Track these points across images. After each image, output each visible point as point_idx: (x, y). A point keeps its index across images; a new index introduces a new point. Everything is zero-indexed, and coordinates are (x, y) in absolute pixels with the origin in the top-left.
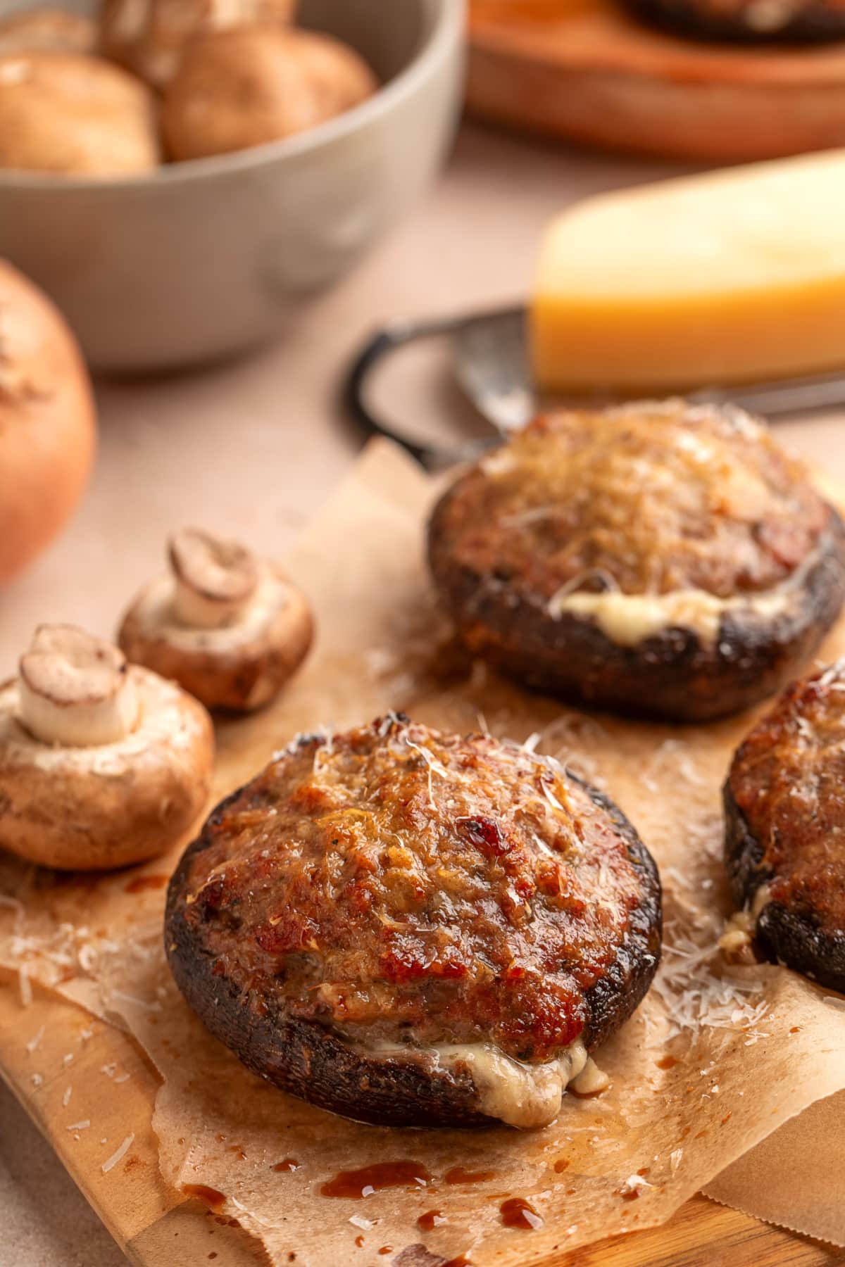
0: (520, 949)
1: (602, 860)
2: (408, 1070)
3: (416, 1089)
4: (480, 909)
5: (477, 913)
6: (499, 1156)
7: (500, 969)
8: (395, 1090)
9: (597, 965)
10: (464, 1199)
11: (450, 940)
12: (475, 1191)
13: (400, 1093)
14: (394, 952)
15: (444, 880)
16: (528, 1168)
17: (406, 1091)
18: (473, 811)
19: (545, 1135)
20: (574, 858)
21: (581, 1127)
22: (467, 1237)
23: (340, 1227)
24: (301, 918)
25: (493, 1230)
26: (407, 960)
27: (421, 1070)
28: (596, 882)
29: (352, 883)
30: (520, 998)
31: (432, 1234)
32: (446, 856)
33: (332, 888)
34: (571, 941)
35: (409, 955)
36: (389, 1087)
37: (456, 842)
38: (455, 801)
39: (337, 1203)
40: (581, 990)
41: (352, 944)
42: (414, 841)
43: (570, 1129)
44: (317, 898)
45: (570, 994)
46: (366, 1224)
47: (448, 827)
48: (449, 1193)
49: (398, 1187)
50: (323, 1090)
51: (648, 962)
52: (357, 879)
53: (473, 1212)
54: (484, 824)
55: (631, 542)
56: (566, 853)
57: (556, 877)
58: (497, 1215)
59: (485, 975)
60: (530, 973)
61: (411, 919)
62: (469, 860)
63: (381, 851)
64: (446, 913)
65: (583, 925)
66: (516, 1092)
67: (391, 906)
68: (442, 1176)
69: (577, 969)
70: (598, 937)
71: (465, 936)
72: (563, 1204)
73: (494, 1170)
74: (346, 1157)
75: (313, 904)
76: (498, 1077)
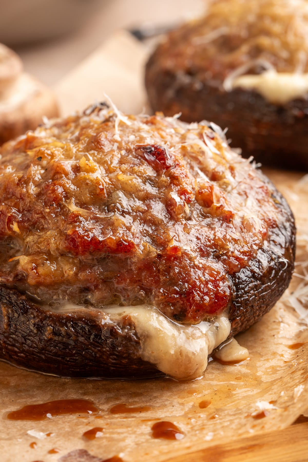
0: (178, 236)
1: (250, 193)
2: (84, 321)
3: (89, 338)
4: (149, 207)
5: (146, 209)
6: (155, 397)
7: (161, 249)
8: (73, 337)
9: (241, 256)
10: (123, 421)
11: (124, 225)
12: (133, 417)
13: (76, 341)
14: (77, 229)
15: (122, 183)
16: (178, 405)
17: (81, 339)
18: (149, 142)
19: (194, 386)
20: (227, 187)
21: (224, 381)
22: (122, 444)
23: (19, 437)
24: (7, 209)
25: (144, 440)
26: (88, 236)
27: (95, 321)
28: (244, 204)
29: (49, 182)
30: (177, 271)
31: (94, 442)
32: (124, 167)
33: (33, 187)
34: (221, 237)
35: (90, 233)
36: (68, 335)
37: (133, 159)
38: (136, 137)
39: (20, 423)
40: (228, 272)
41: (46, 226)
42: (101, 158)
43: (215, 383)
44: (21, 194)
45: (218, 273)
46: (41, 435)
47: (129, 151)
48: (113, 418)
49: (71, 414)
50: (18, 341)
51: (283, 264)
52: (53, 180)
53: (129, 429)
54: (156, 148)
55: (285, 45)
56: (221, 182)
57: (211, 193)
58: (149, 432)
59: (149, 252)
60: (185, 254)
61: (93, 209)
62: (143, 171)
63: (74, 164)
64: (122, 207)
65: (231, 228)
66: (170, 342)
67: (78, 200)
68: (108, 409)
69: (225, 257)
70: (243, 237)
71: (136, 223)
72: (204, 425)
73: (151, 406)
74: (33, 396)
75: (17, 198)
76: (156, 329)
